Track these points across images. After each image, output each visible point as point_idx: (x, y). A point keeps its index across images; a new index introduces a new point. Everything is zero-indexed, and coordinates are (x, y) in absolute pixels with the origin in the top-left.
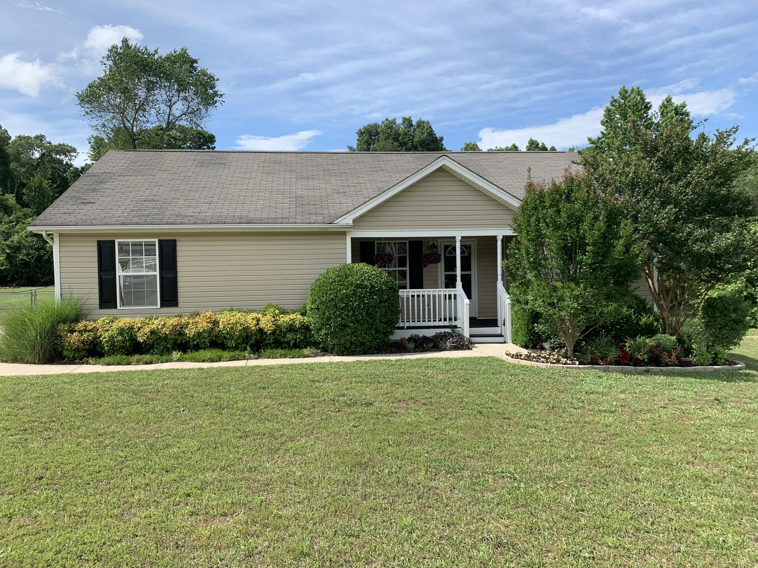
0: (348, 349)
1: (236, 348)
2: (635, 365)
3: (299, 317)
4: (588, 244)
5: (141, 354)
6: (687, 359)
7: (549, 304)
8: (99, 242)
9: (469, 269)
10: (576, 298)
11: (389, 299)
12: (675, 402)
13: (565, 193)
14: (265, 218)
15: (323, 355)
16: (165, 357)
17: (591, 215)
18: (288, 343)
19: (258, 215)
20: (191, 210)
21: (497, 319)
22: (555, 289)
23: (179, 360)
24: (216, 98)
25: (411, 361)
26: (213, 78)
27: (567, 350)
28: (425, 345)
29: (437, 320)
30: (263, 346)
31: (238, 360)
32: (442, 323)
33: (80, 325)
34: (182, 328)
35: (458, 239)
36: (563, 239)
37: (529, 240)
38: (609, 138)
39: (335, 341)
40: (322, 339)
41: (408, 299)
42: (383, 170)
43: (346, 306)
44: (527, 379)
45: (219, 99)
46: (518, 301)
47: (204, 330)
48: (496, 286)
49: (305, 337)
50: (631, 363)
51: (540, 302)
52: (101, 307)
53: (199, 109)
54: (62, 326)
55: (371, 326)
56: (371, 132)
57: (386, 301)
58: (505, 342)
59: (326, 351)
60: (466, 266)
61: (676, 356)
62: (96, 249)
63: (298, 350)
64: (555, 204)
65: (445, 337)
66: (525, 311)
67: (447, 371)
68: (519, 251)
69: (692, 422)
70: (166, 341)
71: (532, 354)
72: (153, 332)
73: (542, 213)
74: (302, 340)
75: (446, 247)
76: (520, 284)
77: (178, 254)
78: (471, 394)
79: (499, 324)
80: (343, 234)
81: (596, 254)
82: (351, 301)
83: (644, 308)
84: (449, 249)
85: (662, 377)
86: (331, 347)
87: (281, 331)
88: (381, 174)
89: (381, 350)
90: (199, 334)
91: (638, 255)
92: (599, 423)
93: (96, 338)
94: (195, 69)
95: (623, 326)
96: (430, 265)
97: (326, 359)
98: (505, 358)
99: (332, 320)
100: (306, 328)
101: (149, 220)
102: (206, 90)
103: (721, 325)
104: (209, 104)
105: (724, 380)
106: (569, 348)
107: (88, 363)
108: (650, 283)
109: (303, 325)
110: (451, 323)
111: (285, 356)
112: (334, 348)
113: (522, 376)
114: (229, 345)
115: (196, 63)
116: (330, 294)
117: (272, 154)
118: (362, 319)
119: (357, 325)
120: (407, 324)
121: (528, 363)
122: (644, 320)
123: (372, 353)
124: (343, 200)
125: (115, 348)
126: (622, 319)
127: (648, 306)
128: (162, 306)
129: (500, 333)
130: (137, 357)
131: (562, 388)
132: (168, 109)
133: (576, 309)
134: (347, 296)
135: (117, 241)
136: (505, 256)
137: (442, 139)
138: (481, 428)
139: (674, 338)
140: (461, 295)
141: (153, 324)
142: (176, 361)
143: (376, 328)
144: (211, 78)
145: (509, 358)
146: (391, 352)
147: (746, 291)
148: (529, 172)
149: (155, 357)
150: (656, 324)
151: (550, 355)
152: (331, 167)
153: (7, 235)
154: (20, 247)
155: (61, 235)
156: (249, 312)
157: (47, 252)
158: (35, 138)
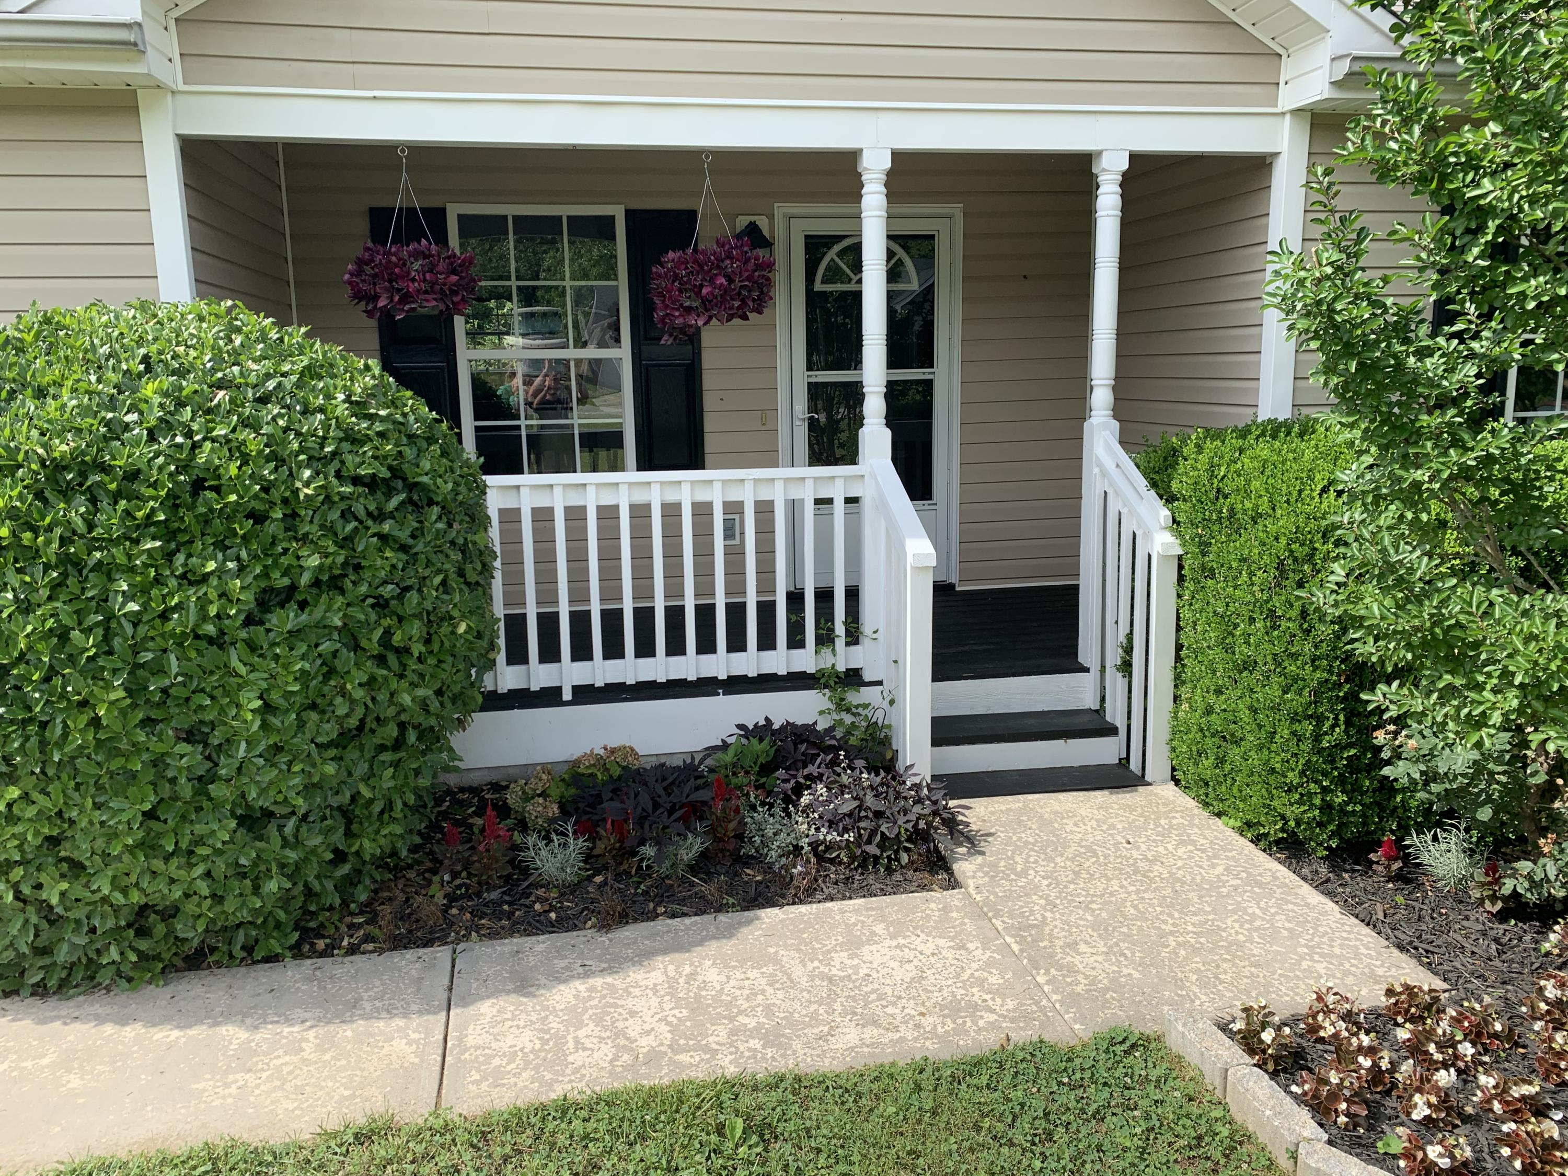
9: (926, 359)
32: (778, 662)
75: (816, 245)
84: (832, 254)
110: (826, 660)
120: (574, 674)
140: (883, 506)
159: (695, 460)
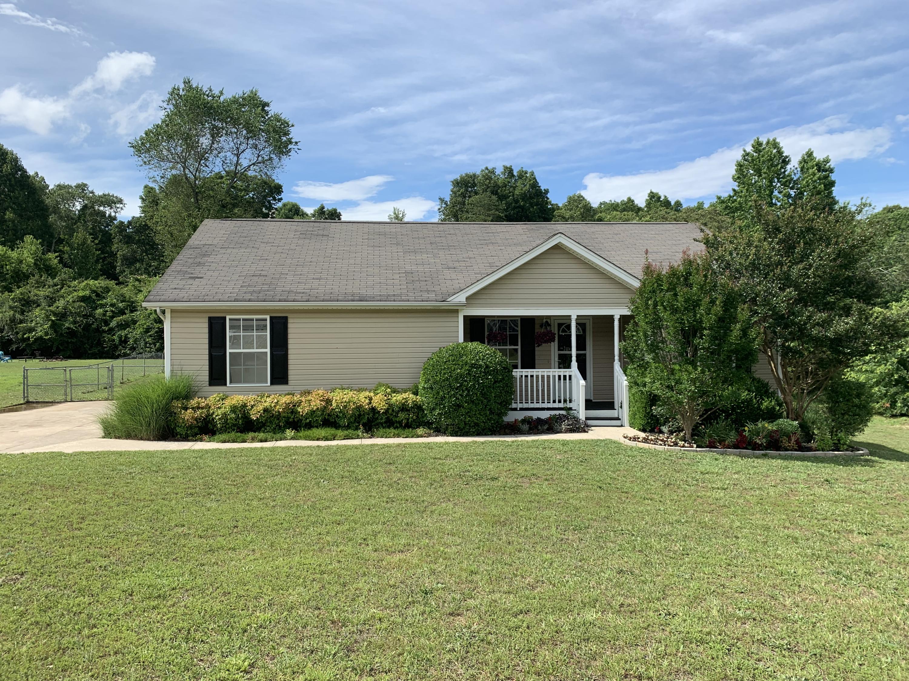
0: (462, 430)
1: (348, 427)
2: (754, 449)
3: (411, 396)
4: (705, 329)
5: (255, 432)
6: (809, 445)
7: (668, 387)
8: (210, 319)
9: (585, 349)
10: (693, 381)
11: (503, 379)
12: (786, 482)
13: (683, 276)
14: (377, 295)
15: (436, 436)
16: (278, 436)
17: (707, 299)
18: (400, 423)
19: (370, 292)
20: (302, 286)
21: (613, 402)
22: (672, 372)
23: (293, 438)
24: (290, 146)
25: (527, 442)
26: (287, 123)
27: (685, 434)
28: (540, 427)
29: (552, 401)
30: (375, 425)
31: (352, 438)
32: (556, 405)
33: (193, 402)
34: (295, 406)
35: (574, 318)
36: (681, 323)
37: (646, 323)
38: (741, 197)
39: (449, 421)
40: (436, 419)
41: (521, 379)
42: (492, 243)
43: (461, 386)
44: (643, 459)
45: (294, 147)
46: (636, 384)
47: (318, 408)
48: (612, 367)
49: (417, 417)
50: (749, 447)
51: (657, 384)
52: (211, 384)
53: (270, 159)
54: (178, 404)
55: (486, 406)
56: (468, 183)
57: (501, 381)
58: (622, 426)
59: (439, 431)
60: (581, 345)
61: (796, 441)
62: (207, 325)
63: (411, 429)
64: (672, 288)
65: (559, 419)
66: (642, 393)
67: (565, 452)
68: (637, 334)
69: (797, 498)
70: (278, 419)
71: (650, 437)
72: (266, 410)
73: (659, 296)
74: (414, 420)
75: (560, 325)
76: (638, 366)
77: (290, 331)
78: (590, 472)
79: (616, 406)
80: (456, 311)
81: (714, 338)
82: (466, 381)
83: (767, 392)
84: (563, 327)
85: (779, 461)
86: (444, 427)
87: (393, 411)
88: (491, 247)
89: (495, 431)
90: (313, 412)
91: (754, 339)
92: (710, 497)
93: (208, 415)
94: (267, 113)
95: (744, 410)
96: (543, 345)
97: (440, 439)
98: (622, 440)
99: (446, 400)
100: (418, 407)
101: (261, 296)
102: (280, 137)
103: (844, 410)
104: (282, 153)
105: (842, 465)
106: (687, 432)
107: (201, 440)
108: (773, 365)
109: (416, 405)
110: (565, 405)
111: (398, 436)
112: (447, 428)
113: (640, 458)
114: (341, 423)
115: (268, 106)
116: (445, 374)
117: (376, 225)
118: (477, 399)
119: (471, 405)
120: (520, 406)
121: (646, 446)
122: (765, 404)
123: (486, 435)
124: (454, 276)
125: (227, 426)
126: (742, 403)
127: (771, 390)
128: (272, 383)
129: (616, 416)
130: (251, 435)
131: (678, 468)
132: (236, 158)
133: (694, 392)
134: (461, 375)
135: (228, 318)
136: (622, 338)
137: (547, 191)
138: (601, 499)
139: (796, 423)
140: (576, 376)
141: (265, 401)
142: (290, 439)
143: (490, 409)
144: (286, 124)
145: (627, 440)
146: (505, 434)
148: (646, 254)
149: (269, 435)
150: (778, 408)
151: (668, 438)
152: (438, 239)
153: (51, 300)
154: (66, 313)
155: (172, 311)
156: (360, 390)
157: (96, 320)
158: (76, 187)
159: (534, 368)
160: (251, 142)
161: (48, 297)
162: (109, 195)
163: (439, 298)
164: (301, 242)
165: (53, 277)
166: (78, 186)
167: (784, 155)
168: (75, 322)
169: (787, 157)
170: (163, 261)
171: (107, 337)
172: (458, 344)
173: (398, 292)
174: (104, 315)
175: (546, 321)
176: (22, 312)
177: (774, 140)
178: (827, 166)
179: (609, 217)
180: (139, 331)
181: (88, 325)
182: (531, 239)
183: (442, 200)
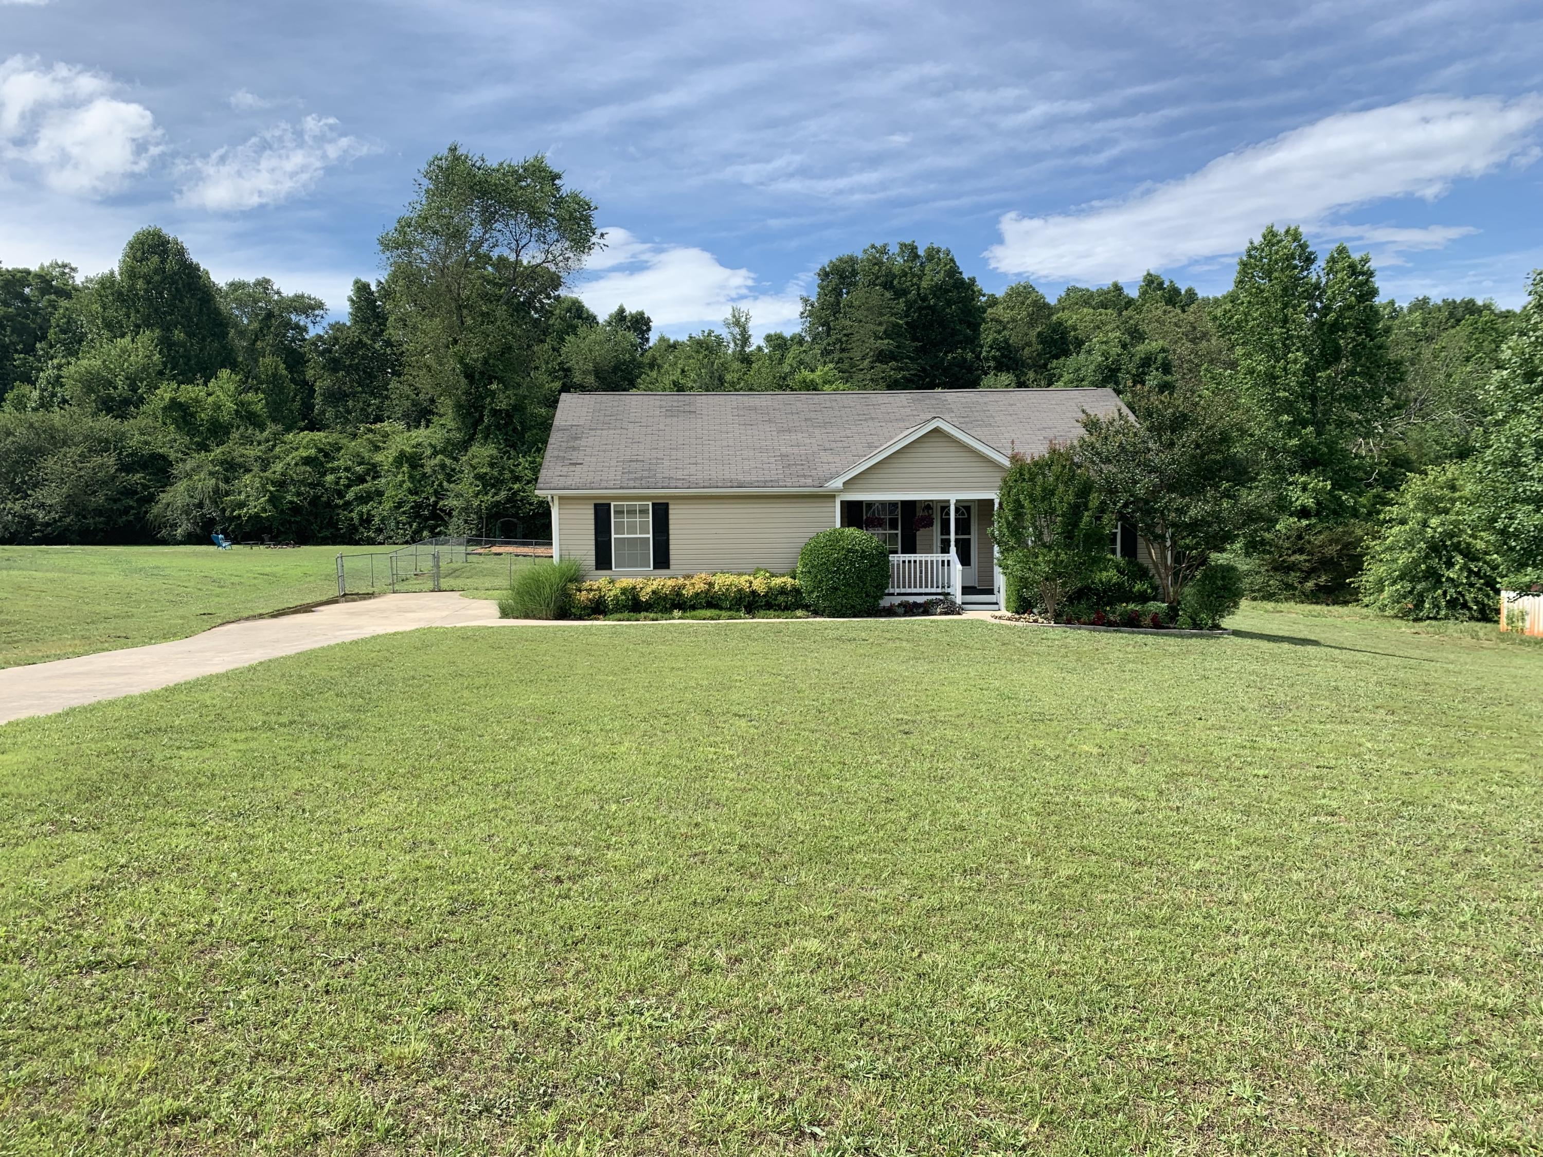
0: (838, 612)
1: (730, 609)
2: (1109, 626)
3: (789, 579)
6: (1170, 625)
8: (596, 505)
9: (968, 533)
11: (879, 563)
14: (754, 482)
15: (814, 618)
16: (667, 615)
18: (779, 606)
19: (747, 479)
20: (680, 472)
21: (992, 588)
23: (680, 618)
24: (593, 240)
25: (900, 622)
26: (588, 205)
28: (915, 610)
29: (929, 587)
30: (755, 607)
31: (736, 619)
32: (934, 590)
33: (586, 585)
34: (680, 588)
35: (952, 502)
39: (827, 604)
40: (814, 601)
41: (898, 565)
42: (872, 419)
43: (838, 570)
45: (599, 241)
47: (701, 591)
48: (993, 553)
49: (796, 599)
50: (1106, 625)
51: (1019, 566)
52: (598, 568)
54: (569, 585)
55: (862, 589)
56: (844, 271)
57: (876, 565)
58: (998, 609)
59: (817, 613)
60: (966, 529)
62: (592, 511)
63: (790, 611)
65: (935, 603)
70: (666, 600)
72: (654, 592)
74: (793, 603)
75: (943, 508)
77: (671, 517)
79: (996, 591)
80: (833, 497)
82: (842, 565)
84: (942, 511)
86: (821, 609)
87: (772, 594)
89: (871, 613)
90: (696, 595)
93: (600, 597)
94: (558, 189)
96: (925, 529)
97: (818, 619)
98: (989, 619)
99: (824, 583)
100: (797, 591)
101: (644, 483)
104: (581, 249)
106: (1051, 612)
107: (596, 620)
108: (1152, 550)
109: (794, 588)
110: (943, 591)
111: (779, 617)
112: (824, 610)
114: (724, 605)
115: (560, 178)
116: (822, 558)
118: (853, 582)
119: (848, 588)
120: (897, 591)
121: (1008, 623)
123: (862, 617)
124: (830, 459)
125: (620, 607)
128: (655, 568)
129: (994, 601)
130: (643, 614)
134: (838, 560)
135: (613, 504)
139: (1165, 605)
140: (954, 562)
141: (652, 584)
142: (678, 619)
143: (866, 593)
145: (997, 620)
146: (880, 616)
147: (1425, 563)
149: (658, 615)
150: (1151, 591)
152: (813, 415)
153: (265, 464)
154: (284, 482)
155: (561, 498)
156: (740, 574)
157: (326, 490)
158: (255, 285)
159: (915, 552)
160: (535, 231)
161: (259, 457)
162: (302, 296)
163: (816, 483)
164: (668, 420)
165: (263, 430)
166: (258, 283)
167: (1309, 250)
168: (298, 494)
169: (1311, 253)
170: (387, 397)
171: (343, 514)
172: (835, 530)
173: (774, 478)
174: (337, 483)
175: (928, 505)
176: (227, 481)
177: (1296, 230)
178: (1365, 268)
179: (1075, 317)
180: (388, 505)
181: (317, 498)
182: (915, 413)
183: (805, 301)
